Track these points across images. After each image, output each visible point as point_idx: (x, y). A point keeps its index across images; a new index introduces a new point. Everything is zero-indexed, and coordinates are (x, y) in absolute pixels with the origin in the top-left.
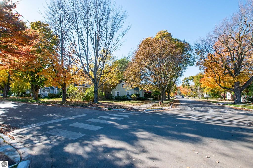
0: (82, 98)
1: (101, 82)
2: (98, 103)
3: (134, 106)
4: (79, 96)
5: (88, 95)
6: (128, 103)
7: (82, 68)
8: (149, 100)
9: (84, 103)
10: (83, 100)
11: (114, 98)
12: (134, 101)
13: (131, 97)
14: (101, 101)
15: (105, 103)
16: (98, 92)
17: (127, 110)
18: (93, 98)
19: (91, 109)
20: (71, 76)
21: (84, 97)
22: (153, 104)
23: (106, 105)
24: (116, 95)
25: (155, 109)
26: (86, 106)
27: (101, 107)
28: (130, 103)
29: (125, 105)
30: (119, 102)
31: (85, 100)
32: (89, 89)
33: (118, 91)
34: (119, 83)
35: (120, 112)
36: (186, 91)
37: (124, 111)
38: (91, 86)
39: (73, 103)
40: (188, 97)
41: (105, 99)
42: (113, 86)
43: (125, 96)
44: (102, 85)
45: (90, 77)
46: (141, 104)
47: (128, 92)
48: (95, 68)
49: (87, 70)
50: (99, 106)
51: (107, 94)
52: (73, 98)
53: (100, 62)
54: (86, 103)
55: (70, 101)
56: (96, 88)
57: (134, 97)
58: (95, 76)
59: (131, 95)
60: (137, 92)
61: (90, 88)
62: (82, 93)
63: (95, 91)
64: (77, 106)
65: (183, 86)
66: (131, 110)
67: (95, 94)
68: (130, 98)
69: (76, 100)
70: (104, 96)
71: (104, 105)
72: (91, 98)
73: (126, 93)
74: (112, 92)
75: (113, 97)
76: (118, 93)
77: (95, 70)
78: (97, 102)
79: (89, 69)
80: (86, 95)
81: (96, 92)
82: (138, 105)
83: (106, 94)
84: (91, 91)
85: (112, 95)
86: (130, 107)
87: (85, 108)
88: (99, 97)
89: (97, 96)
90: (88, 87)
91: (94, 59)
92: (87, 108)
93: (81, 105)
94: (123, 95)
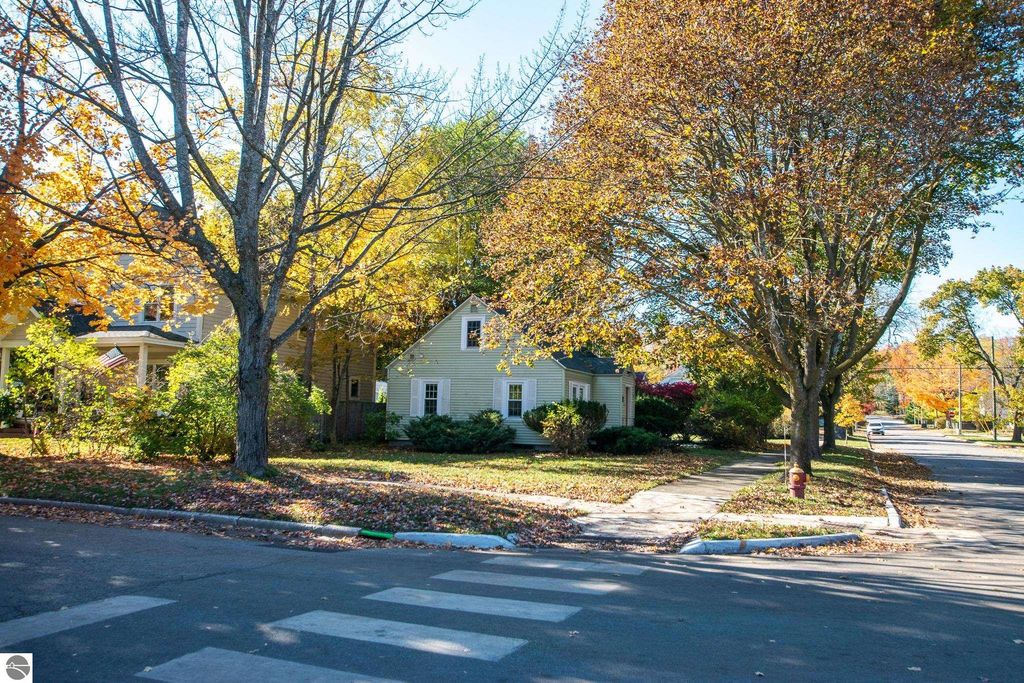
0: (139, 428)
1: (293, 300)
2: (270, 474)
3: (580, 505)
4: (112, 413)
5: (187, 404)
6: (519, 479)
7: (136, 175)
8: (675, 448)
9: (144, 477)
10: (143, 446)
11: (398, 429)
12: (564, 458)
13: (538, 428)
14: (297, 461)
15: (333, 480)
16: (271, 386)
17: (530, 547)
18: (230, 428)
19: (204, 527)
20: (39, 244)
21: (155, 420)
22: (732, 488)
23: (338, 496)
24: (418, 411)
25: (775, 534)
26: (163, 499)
27: (299, 509)
28: (541, 475)
29: (499, 495)
30: (439, 463)
31: (159, 448)
32: (198, 355)
33: (432, 381)
34: (441, 317)
35: (467, 559)
36: (946, 386)
37: (500, 548)
38: (216, 334)
39: (49, 479)
40: (957, 431)
41: (327, 441)
42: (396, 341)
43: (493, 416)
44: (305, 324)
45: (205, 249)
46: (635, 490)
47: (516, 389)
48: (248, 169)
49: (178, 197)
50: (282, 503)
51: (342, 397)
52: (60, 432)
53: (287, 125)
54: (169, 473)
55: (27, 454)
56: (256, 351)
57: (563, 426)
58: (248, 244)
59: (542, 411)
60: (587, 387)
61: (201, 348)
62: (133, 390)
63: (241, 372)
64: (82, 499)
65: (930, 346)
66: (564, 539)
67: (249, 397)
68: (525, 435)
69: (85, 449)
70: (317, 417)
71: (322, 495)
72: (209, 429)
73: (499, 391)
74: (381, 390)
75: (390, 428)
76: (431, 390)
77: (243, 185)
78: (259, 466)
79: (194, 178)
80: (168, 406)
81: (251, 380)
82: (605, 496)
83: (333, 403)
84: (211, 375)
85: (382, 406)
86: (546, 515)
87: (153, 518)
88: (276, 422)
89: (258, 416)
90: (184, 340)
91: (235, 84)
92: (172, 519)
93: (122, 494)
94: (476, 413)
